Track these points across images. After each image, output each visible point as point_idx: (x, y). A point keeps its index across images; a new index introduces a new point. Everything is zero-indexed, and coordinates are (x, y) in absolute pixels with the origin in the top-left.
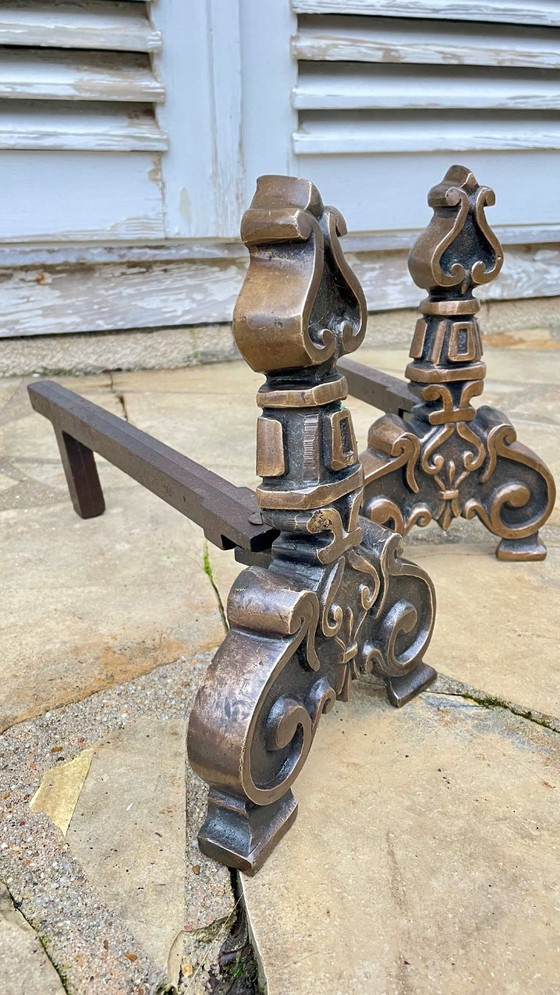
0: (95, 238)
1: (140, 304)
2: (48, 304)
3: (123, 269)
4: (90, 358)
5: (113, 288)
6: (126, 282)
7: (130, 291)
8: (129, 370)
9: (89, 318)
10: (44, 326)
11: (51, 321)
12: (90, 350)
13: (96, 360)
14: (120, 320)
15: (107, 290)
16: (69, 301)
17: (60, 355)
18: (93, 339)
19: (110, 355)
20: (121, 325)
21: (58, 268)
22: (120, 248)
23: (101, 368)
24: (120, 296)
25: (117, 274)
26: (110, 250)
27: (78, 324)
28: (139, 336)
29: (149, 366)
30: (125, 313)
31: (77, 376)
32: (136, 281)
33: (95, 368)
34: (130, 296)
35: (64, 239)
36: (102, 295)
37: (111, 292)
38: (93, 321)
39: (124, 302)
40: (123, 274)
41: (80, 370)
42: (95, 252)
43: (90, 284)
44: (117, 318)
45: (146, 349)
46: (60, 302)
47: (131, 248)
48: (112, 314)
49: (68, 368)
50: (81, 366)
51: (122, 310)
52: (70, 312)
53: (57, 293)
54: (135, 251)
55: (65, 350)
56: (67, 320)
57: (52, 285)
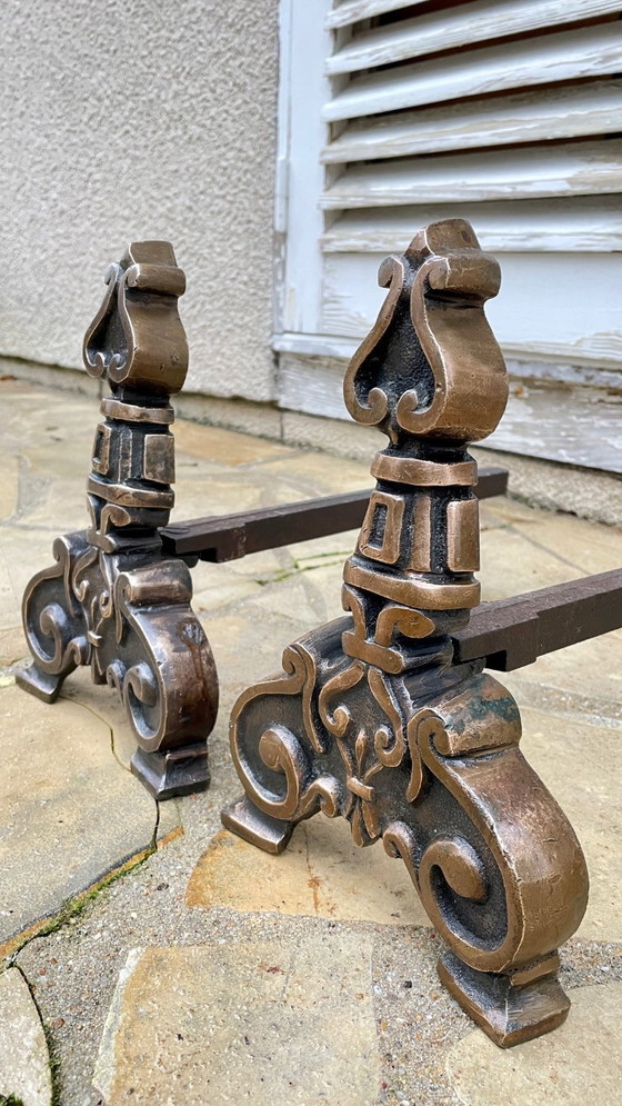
0: (558, 353)
1: (610, 441)
2: (519, 420)
3: (603, 395)
4: (549, 491)
5: (585, 416)
6: (603, 412)
7: (604, 423)
8: (585, 518)
9: (554, 445)
10: (510, 443)
11: (518, 439)
12: (551, 482)
13: (555, 495)
14: (584, 456)
15: (579, 416)
16: (539, 421)
17: (522, 479)
18: (557, 471)
19: (570, 494)
20: (584, 461)
21: (537, 383)
22: (590, 369)
23: (557, 506)
24: (591, 427)
25: (595, 400)
26: (578, 369)
27: (541, 449)
28: (608, 481)
29: (610, 520)
30: (592, 448)
31: (532, 507)
32: (613, 412)
33: (552, 503)
34: (603, 428)
35: (530, 350)
36: (572, 422)
37: (583, 420)
38: (557, 449)
39: (593, 435)
40: (601, 401)
41: (537, 502)
42: (562, 369)
43: (564, 407)
44: (583, 452)
45: (610, 498)
46: (529, 420)
47: (602, 370)
48: (578, 446)
49: (526, 495)
50: (540, 497)
51: (590, 444)
52: (537, 433)
53: (530, 410)
54: (605, 374)
55: (529, 475)
56: (533, 442)
57: (528, 401)
